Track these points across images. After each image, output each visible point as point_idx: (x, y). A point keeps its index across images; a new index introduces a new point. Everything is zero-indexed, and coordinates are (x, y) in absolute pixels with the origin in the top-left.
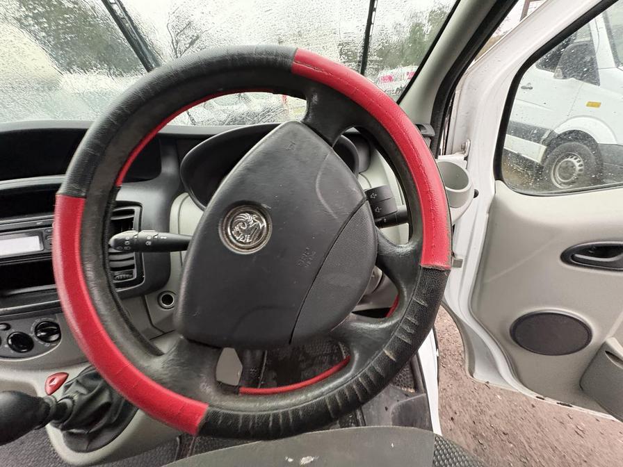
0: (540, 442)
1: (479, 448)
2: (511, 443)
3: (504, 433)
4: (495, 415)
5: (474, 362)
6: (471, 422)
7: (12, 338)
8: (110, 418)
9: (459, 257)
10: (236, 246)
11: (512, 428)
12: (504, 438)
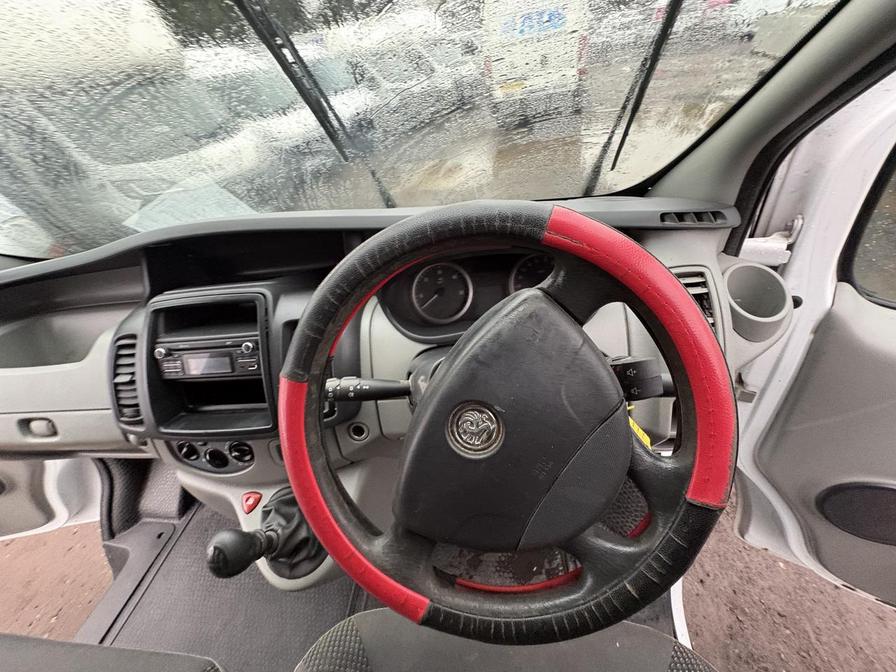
0: (836, 636)
1: (736, 626)
2: (788, 628)
3: (779, 614)
4: (770, 589)
5: (749, 520)
6: (730, 591)
7: (210, 454)
8: (309, 552)
9: (751, 389)
10: (462, 445)
11: (794, 610)
12: (778, 620)
